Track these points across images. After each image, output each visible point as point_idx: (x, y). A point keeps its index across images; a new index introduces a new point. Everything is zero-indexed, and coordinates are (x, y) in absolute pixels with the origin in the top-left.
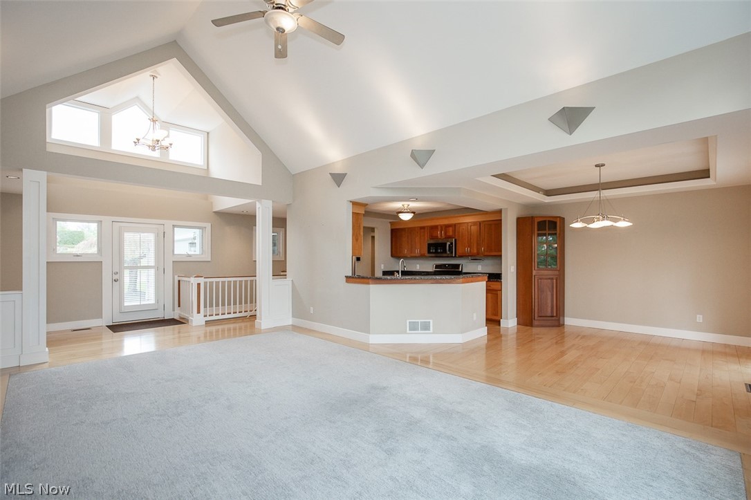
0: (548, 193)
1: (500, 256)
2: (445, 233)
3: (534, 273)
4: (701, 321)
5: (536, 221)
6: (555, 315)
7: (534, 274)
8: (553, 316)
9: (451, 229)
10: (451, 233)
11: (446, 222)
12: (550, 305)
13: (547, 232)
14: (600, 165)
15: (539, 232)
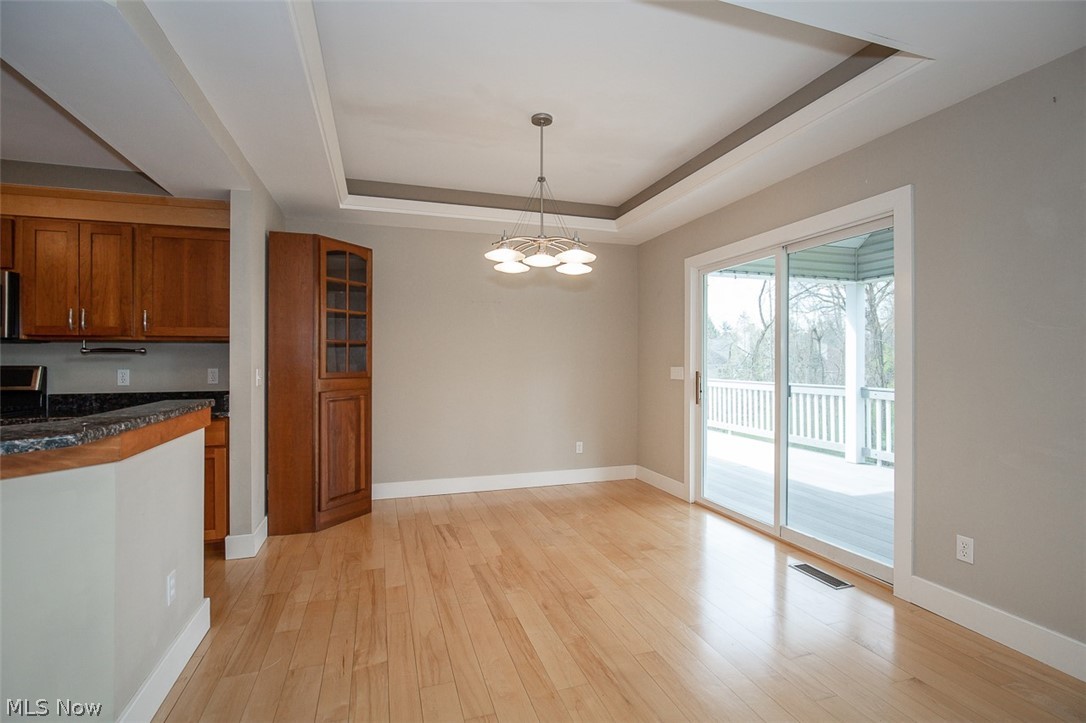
0: (350, 186)
3: (318, 385)
4: (581, 451)
5: (324, 248)
6: (363, 486)
7: (318, 389)
8: (360, 490)
12: (353, 464)
13: (348, 281)
14: (542, 121)
15: (330, 278)
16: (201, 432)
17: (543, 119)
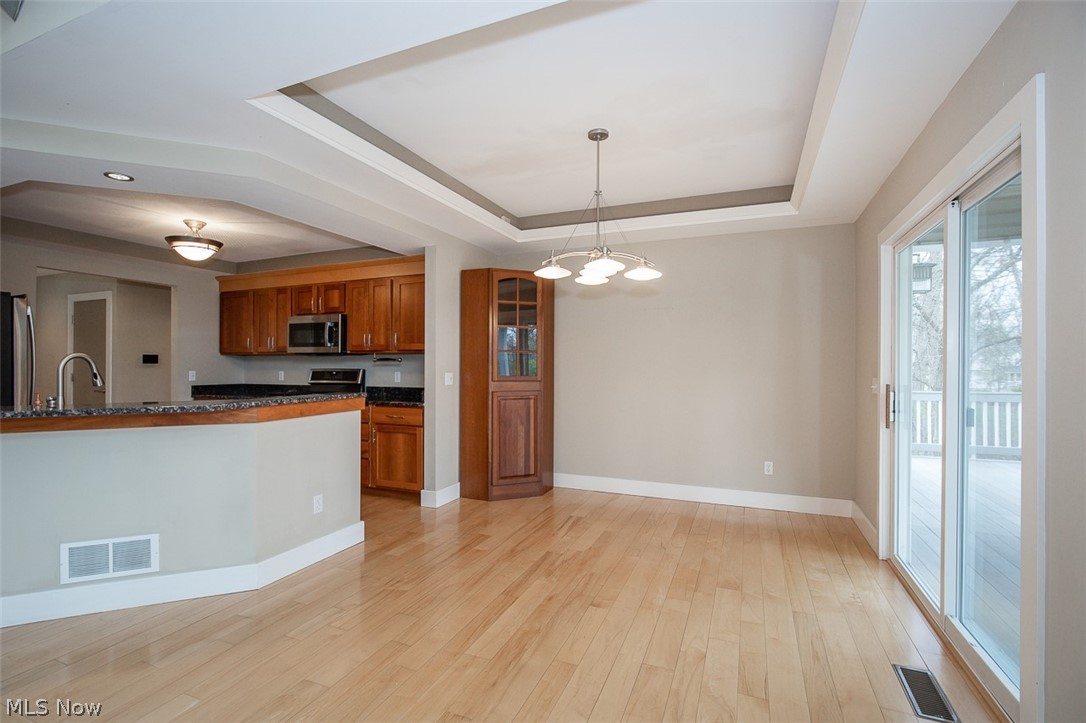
0: (522, 223)
1: (421, 352)
2: (326, 304)
3: (492, 387)
4: (771, 473)
5: (497, 277)
6: (532, 472)
7: (490, 390)
8: (529, 475)
9: (336, 294)
10: (336, 303)
11: (328, 278)
12: (522, 452)
13: (518, 303)
14: (598, 136)
15: (501, 302)
16: (358, 413)
17: (600, 134)
